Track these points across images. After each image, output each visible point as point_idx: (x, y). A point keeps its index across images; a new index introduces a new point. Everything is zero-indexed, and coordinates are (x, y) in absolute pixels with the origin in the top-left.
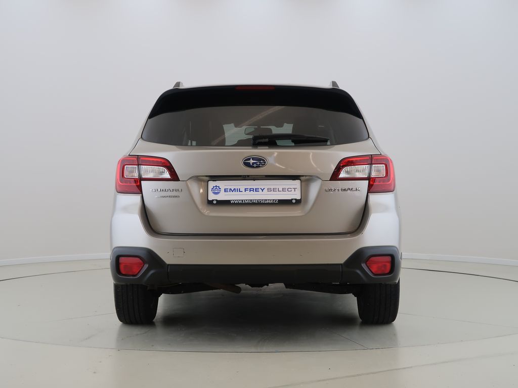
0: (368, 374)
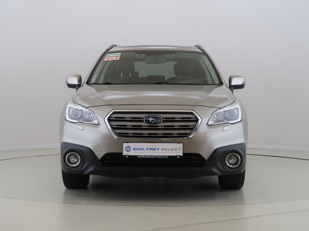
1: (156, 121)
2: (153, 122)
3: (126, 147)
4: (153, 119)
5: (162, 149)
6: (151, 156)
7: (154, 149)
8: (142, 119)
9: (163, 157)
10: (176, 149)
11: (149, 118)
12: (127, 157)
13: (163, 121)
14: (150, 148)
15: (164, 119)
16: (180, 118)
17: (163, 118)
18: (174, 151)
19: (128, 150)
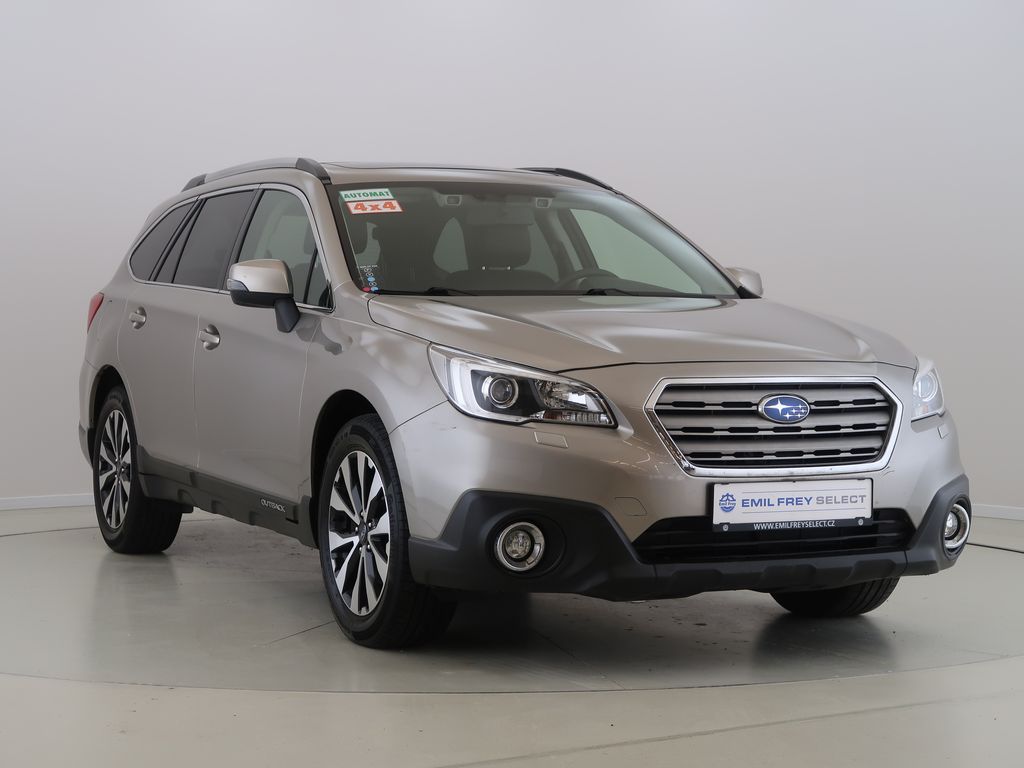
0: (690, 735)
1: (794, 411)
2: (788, 416)
3: (723, 497)
4: (785, 407)
5: (820, 500)
6: (789, 523)
7: (798, 501)
8: (754, 408)
9: (822, 524)
10: (854, 499)
11: (774, 402)
12: (725, 529)
13: (813, 413)
14: (787, 499)
15: (813, 407)
16: (850, 403)
17: (809, 404)
18: (850, 505)
19: (727, 506)
